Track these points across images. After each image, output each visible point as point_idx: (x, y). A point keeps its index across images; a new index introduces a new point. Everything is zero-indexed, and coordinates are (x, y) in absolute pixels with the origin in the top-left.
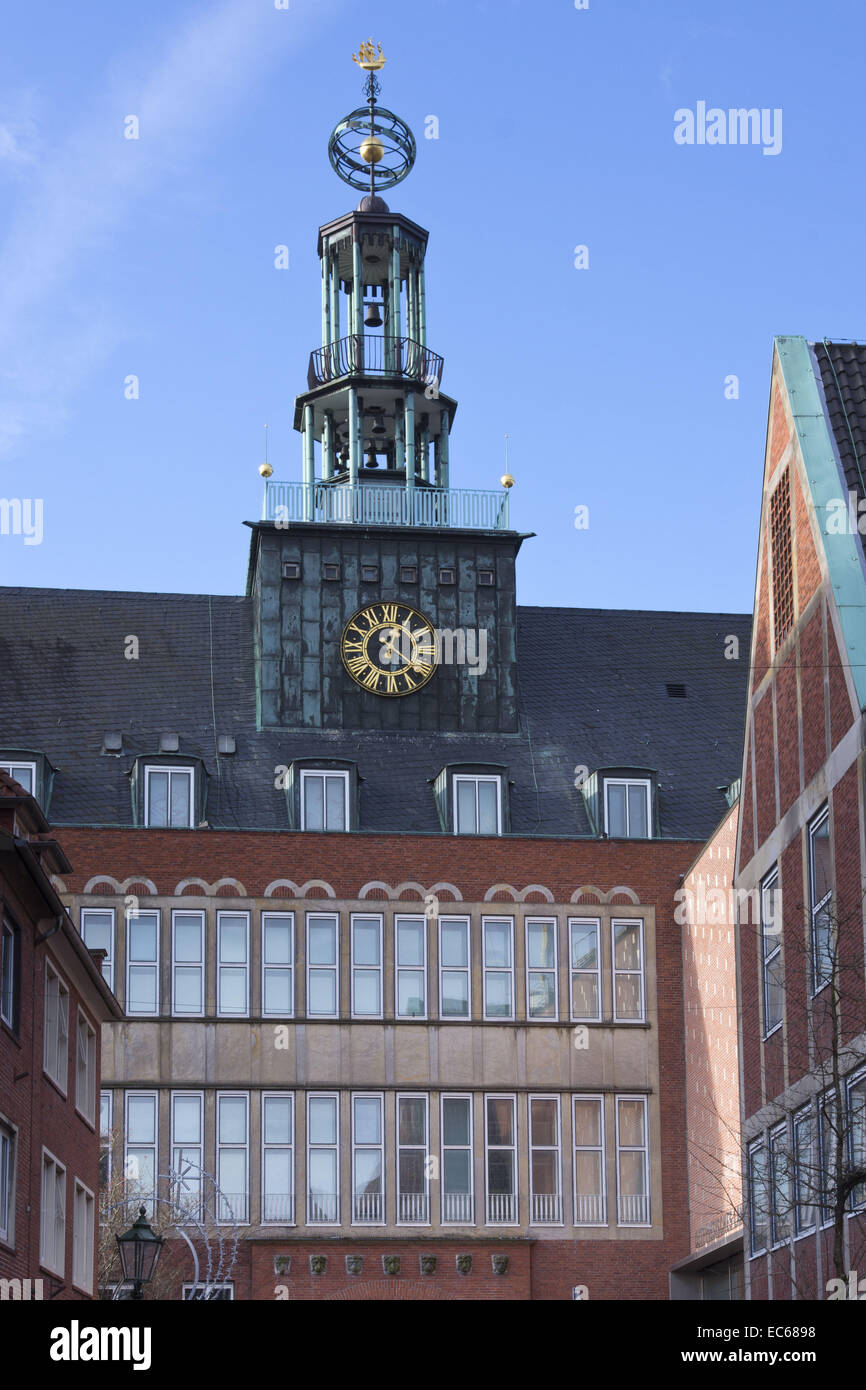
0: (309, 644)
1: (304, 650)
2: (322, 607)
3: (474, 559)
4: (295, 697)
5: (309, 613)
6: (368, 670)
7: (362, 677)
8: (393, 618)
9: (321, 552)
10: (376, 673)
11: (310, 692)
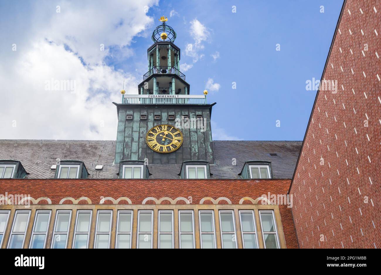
0: (135, 139)
1: (133, 140)
2: (140, 127)
3: (195, 113)
4: (128, 154)
5: (135, 129)
6: (156, 145)
7: (154, 147)
8: (166, 129)
9: (140, 112)
10: (159, 146)
11: (134, 153)
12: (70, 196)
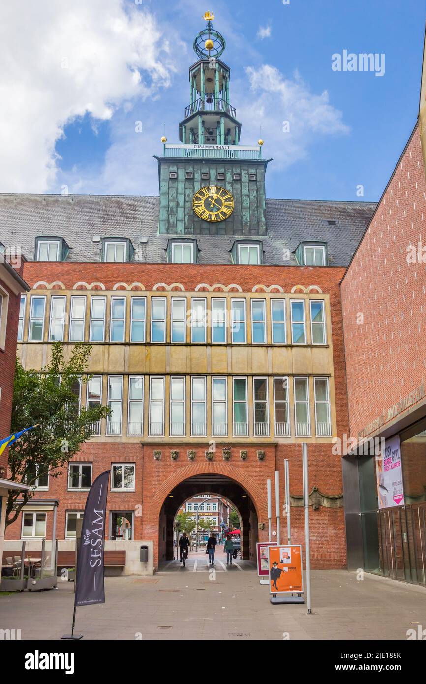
0: (180, 203)
1: (178, 204)
2: (185, 189)
3: (248, 170)
4: (173, 223)
5: (180, 191)
6: (204, 212)
7: (201, 214)
8: (215, 192)
9: (185, 168)
10: (207, 212)
11: (180, 221)
12: (122, 281)
